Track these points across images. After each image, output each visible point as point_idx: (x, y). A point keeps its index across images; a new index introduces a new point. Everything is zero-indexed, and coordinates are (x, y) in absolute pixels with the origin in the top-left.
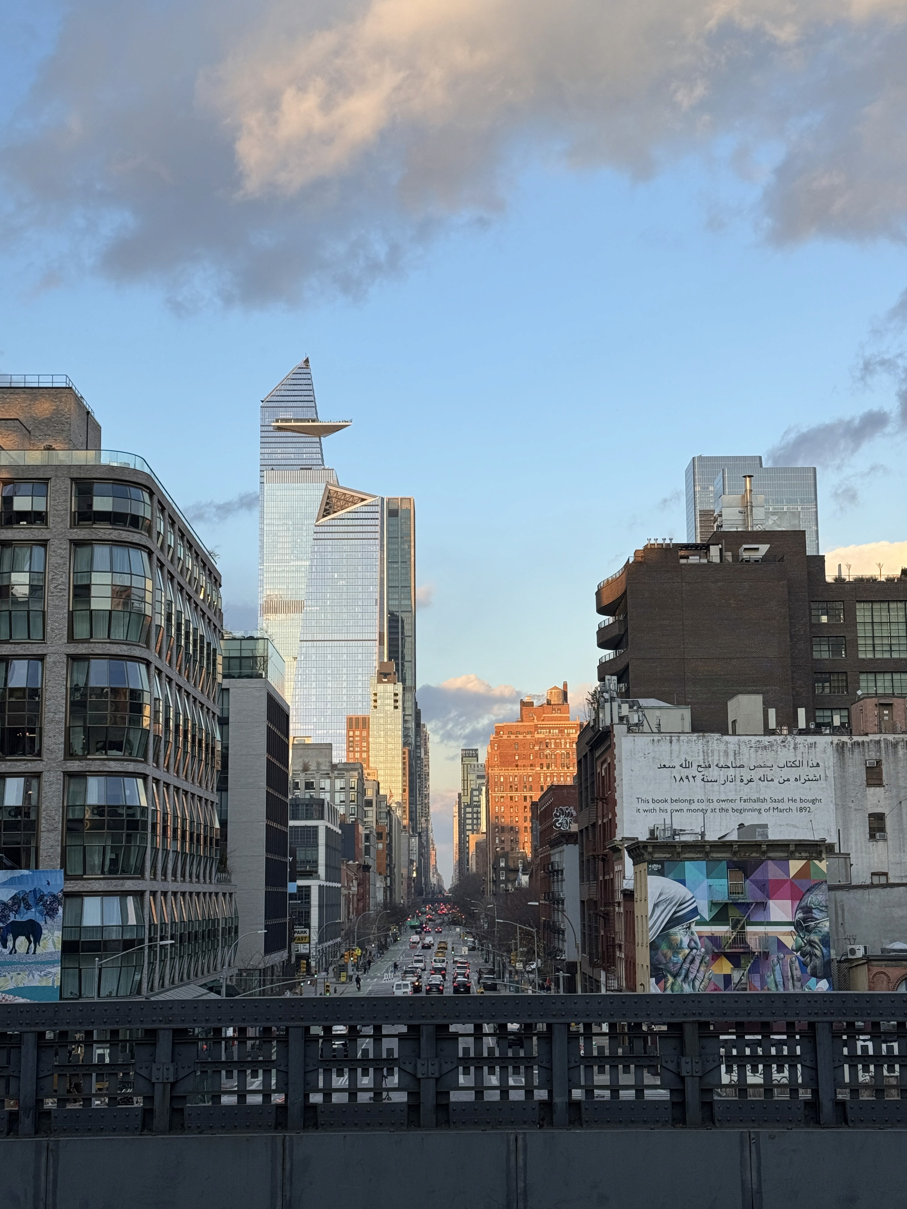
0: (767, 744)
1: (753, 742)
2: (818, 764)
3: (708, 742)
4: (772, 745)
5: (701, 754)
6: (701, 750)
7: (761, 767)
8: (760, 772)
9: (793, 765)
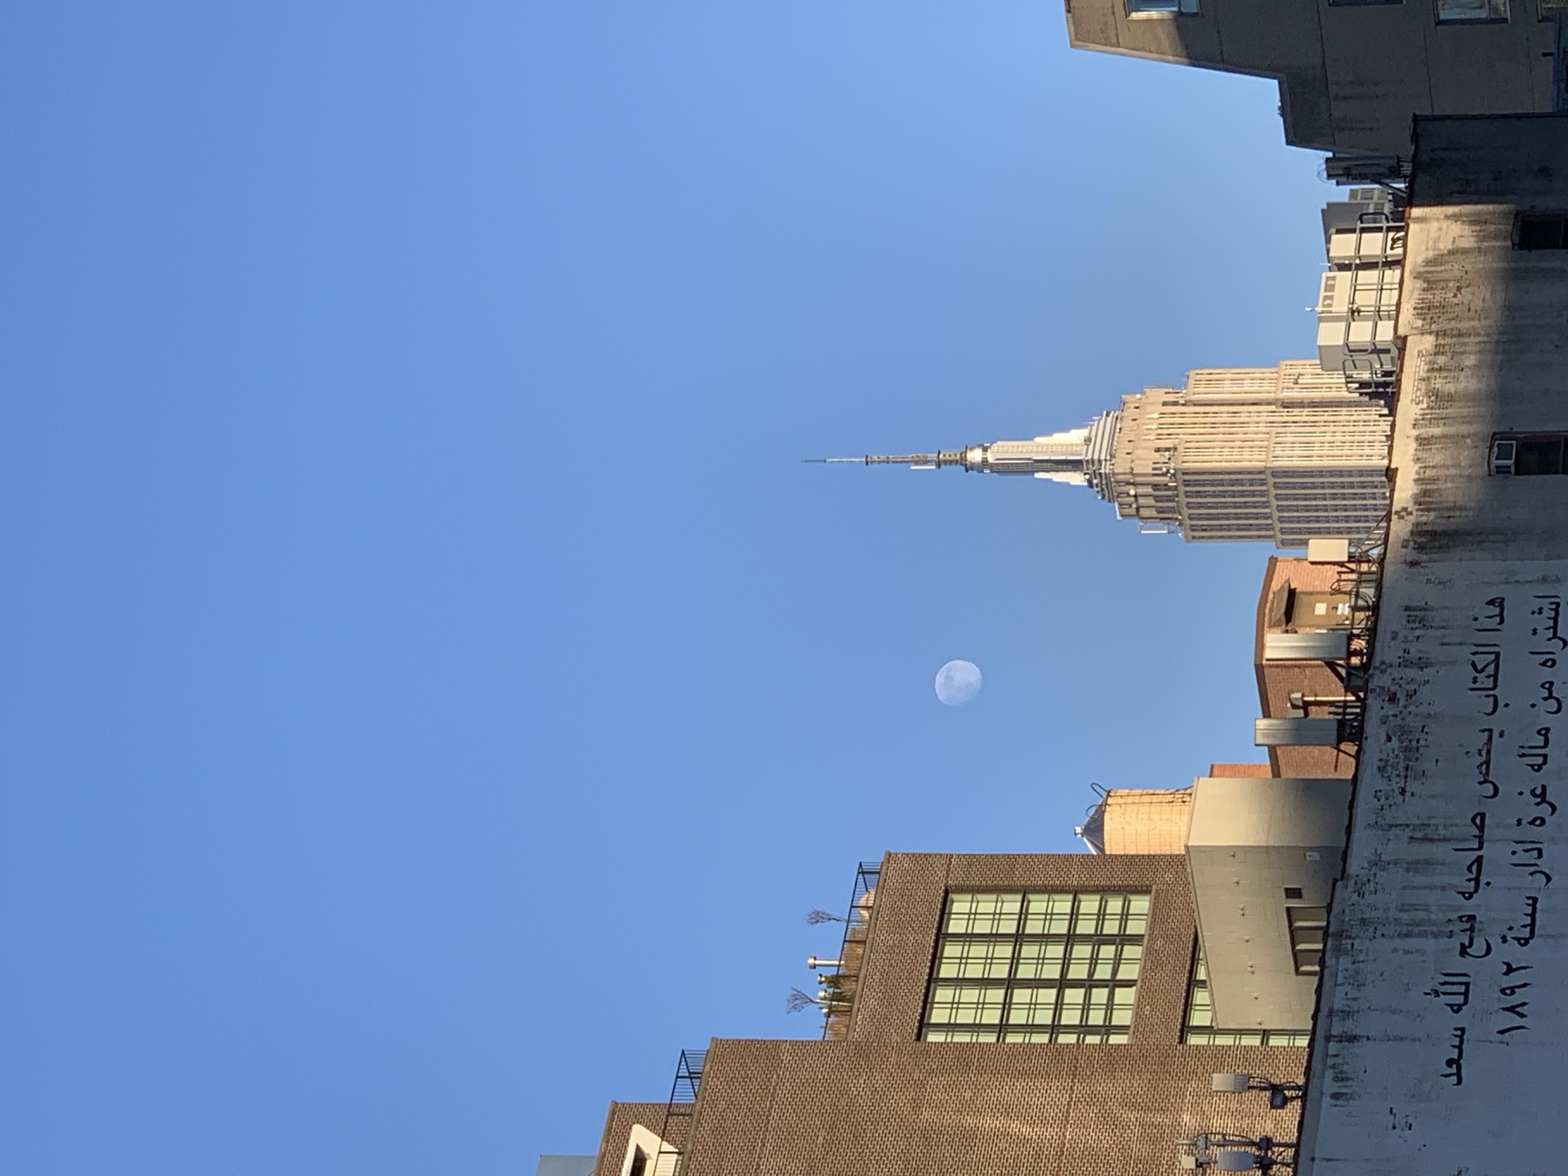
0: (1395, 742)
1: (1381, 785)
2: (1491, 602)
3: (1363, 921)
4: (1404, 731)
5: (1413, 943)
6: (1398, 942)
7: (1487, 762)
8: (1506, 765)
9: (1491, 670)
